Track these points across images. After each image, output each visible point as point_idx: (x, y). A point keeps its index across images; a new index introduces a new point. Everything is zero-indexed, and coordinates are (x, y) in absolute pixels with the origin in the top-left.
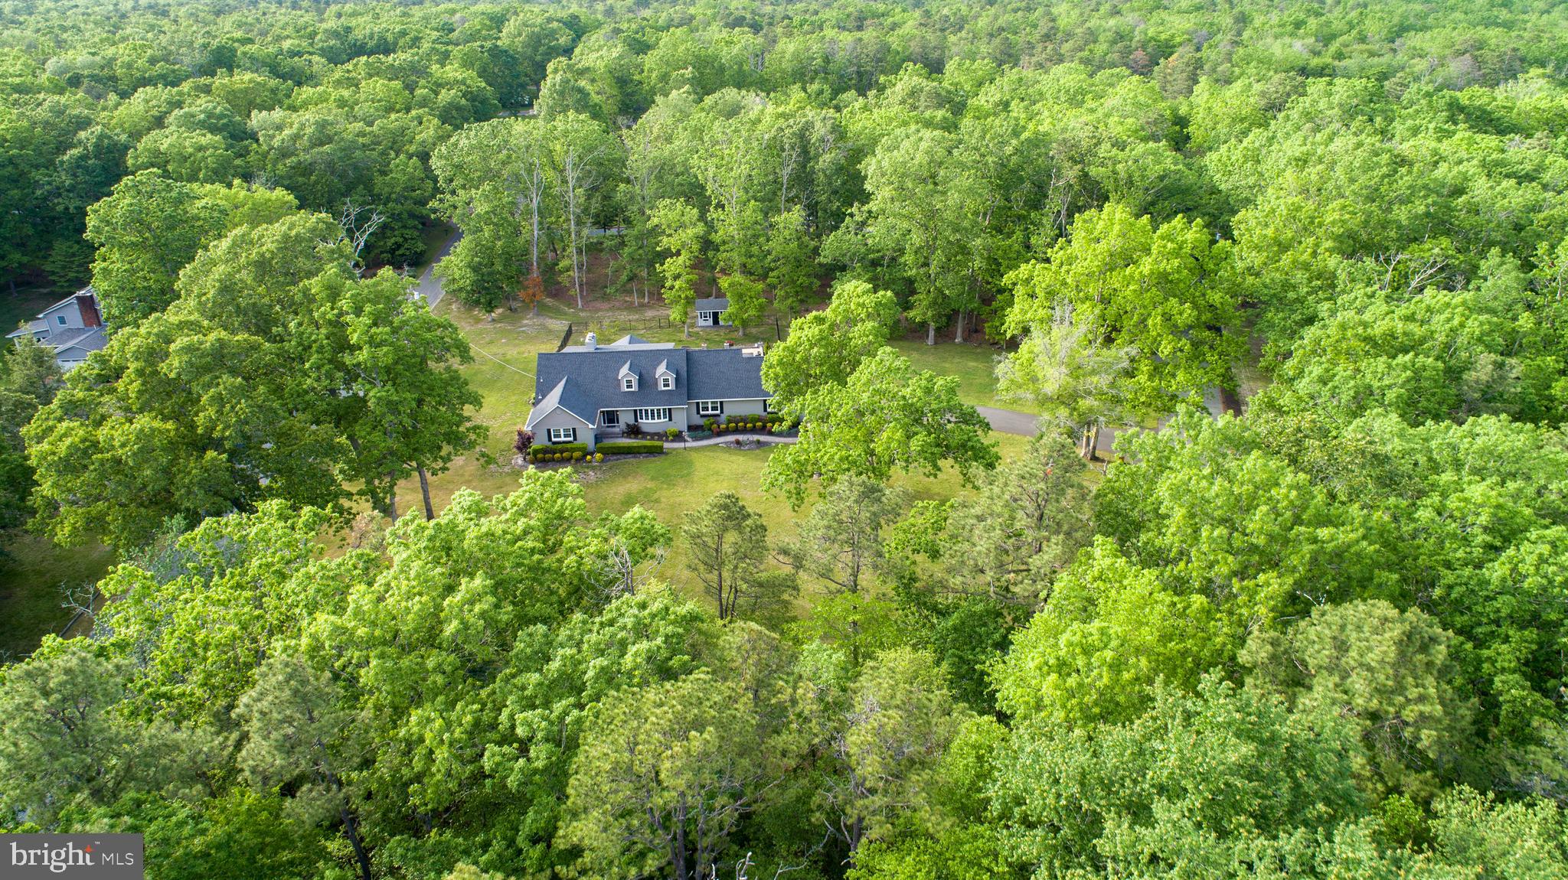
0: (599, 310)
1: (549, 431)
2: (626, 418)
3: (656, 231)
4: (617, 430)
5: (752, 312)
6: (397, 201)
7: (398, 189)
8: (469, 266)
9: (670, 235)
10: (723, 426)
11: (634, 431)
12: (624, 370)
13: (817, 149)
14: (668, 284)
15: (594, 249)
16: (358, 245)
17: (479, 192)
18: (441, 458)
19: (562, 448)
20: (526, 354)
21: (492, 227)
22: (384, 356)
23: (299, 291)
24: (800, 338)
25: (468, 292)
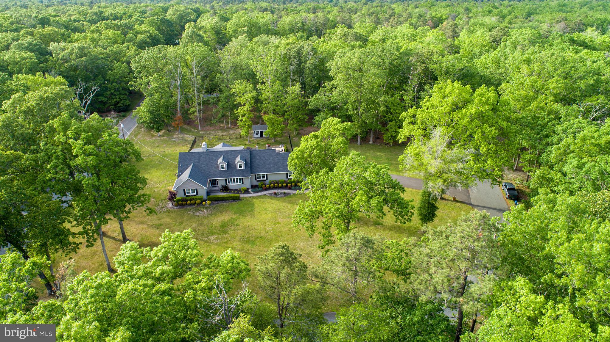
0: (209, 130)
1: (184, 190)
2: (221, 183)
3: (234, 95)
4: (217, 188)
5: (278, 131)
6: (116, 82)
7: (117, 77)
8: (148, 111)
9: (240, 97)
10: (268, 186)
11: (225, 189)
12: (220, 160)
13: (305, 58)
14: (240, 119)
15: (206, 103)
16: (86, 102)
17: (153, 78)
18: (125, 211)
19: (191, 198)
20: (175, 152)
21: (159, 94)
22: (91, 160)
23: (47, 126)
24: (306, 145)
25: (148, 123)
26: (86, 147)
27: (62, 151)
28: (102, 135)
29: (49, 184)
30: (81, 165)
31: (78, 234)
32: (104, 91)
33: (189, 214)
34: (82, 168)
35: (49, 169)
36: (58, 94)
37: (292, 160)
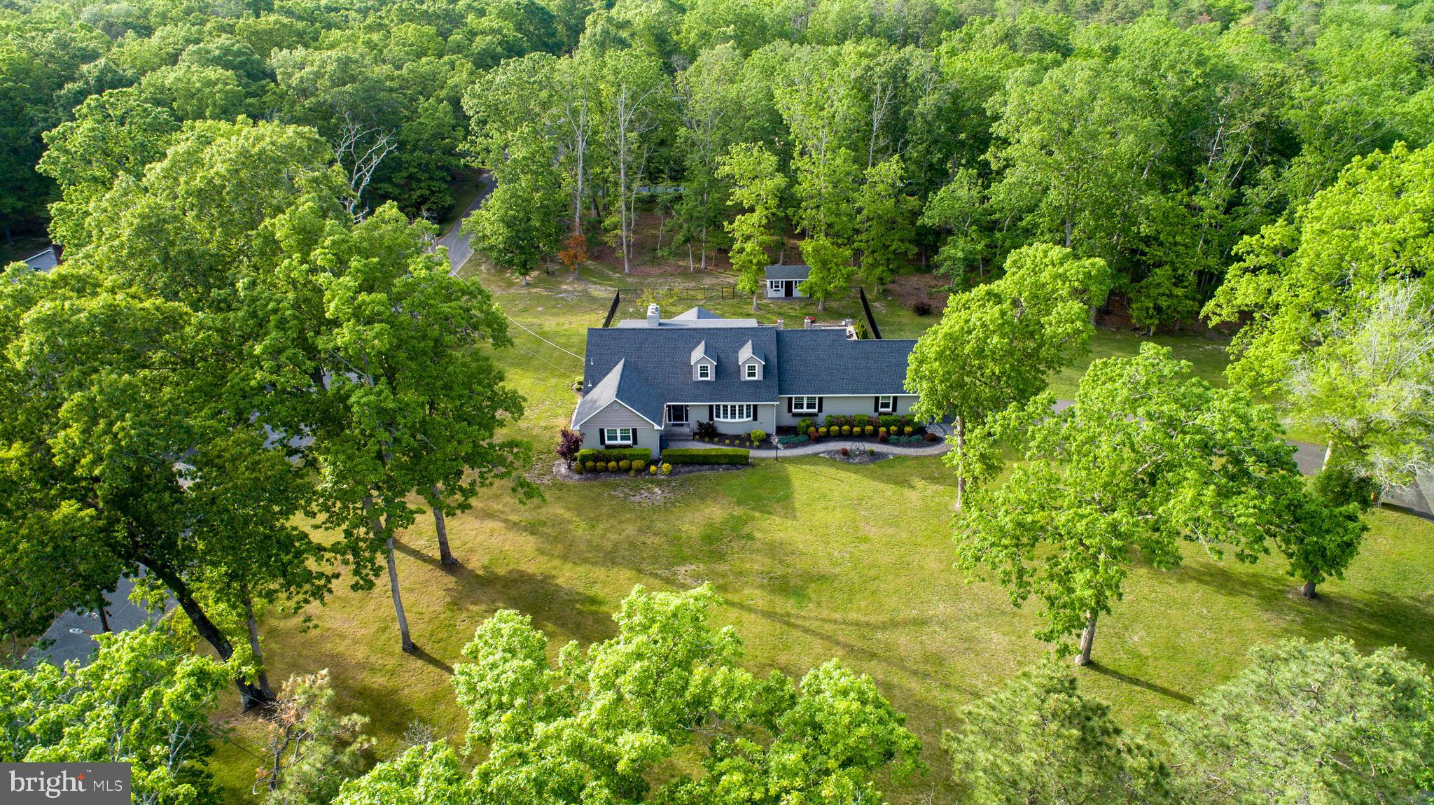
0: (649, 275)
1: (602, 431)
2: (697, 415)
3: (726, 182)
4: (686, 430)
6: (422, 149)
8: (503, 221)
9: (743, 188)
10: (823, 430)
11: (708, 432)
12: (698, 354)
13: (914, 90)
14: (737, 246)
15: (645, 205)
16: (360, 179)
17: (517, 134)
18: (461, 488)
19: (618, 454)
20: (566, 326)
21: (529, 176)
22: (376, 338)
23: (259, 235)
24: (967, 321)
25: (500, 251)
26: (363, 297)
27: (296, 306)
28: (408, 266)
29: (256, 400)
30: (346, 349)
31: (331, 550)
32: (394, 170)
33: (612, 498)
34: (350, 359)
35: (258, 357)
36: (291, 146)
37: (921, 362)
